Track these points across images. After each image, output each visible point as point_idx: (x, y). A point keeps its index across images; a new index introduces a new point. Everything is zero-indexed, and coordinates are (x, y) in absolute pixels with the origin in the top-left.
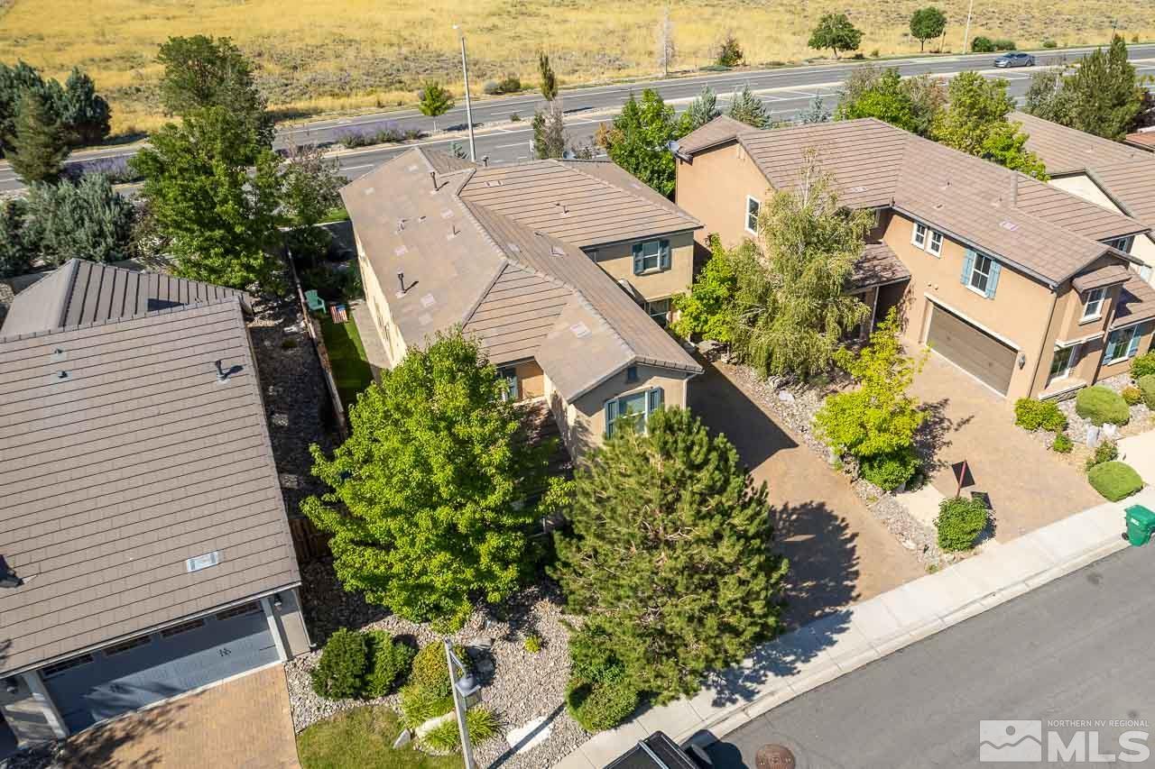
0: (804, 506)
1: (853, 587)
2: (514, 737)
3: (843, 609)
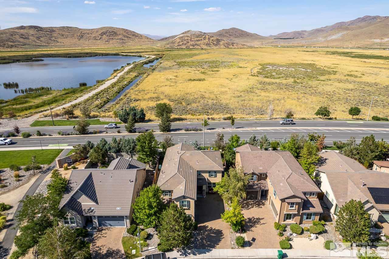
0: (218, 230)
1: (216, 246)
2: (150, 248)
3: (211, 249)
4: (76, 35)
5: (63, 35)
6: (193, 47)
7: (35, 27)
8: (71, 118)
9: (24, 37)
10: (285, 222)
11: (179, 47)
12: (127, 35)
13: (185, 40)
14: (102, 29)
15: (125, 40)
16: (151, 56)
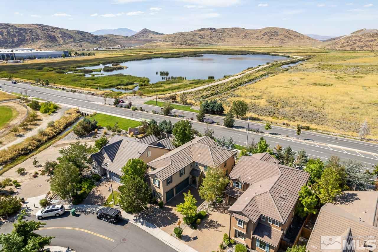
0: (177, 216)
1: (162, 227)
3: (157, 227)
4: (241, 35)
5: (230, 35)
6: (361, 48)
7: (211, 29)
8: (173, 102)
9: (201, 37)
10: (236, 239)
11: (341, 49)
12: (289, 35)
13: (352, 41)
14: (265, 29)
15: (285, 40)
16: (298, 57)
